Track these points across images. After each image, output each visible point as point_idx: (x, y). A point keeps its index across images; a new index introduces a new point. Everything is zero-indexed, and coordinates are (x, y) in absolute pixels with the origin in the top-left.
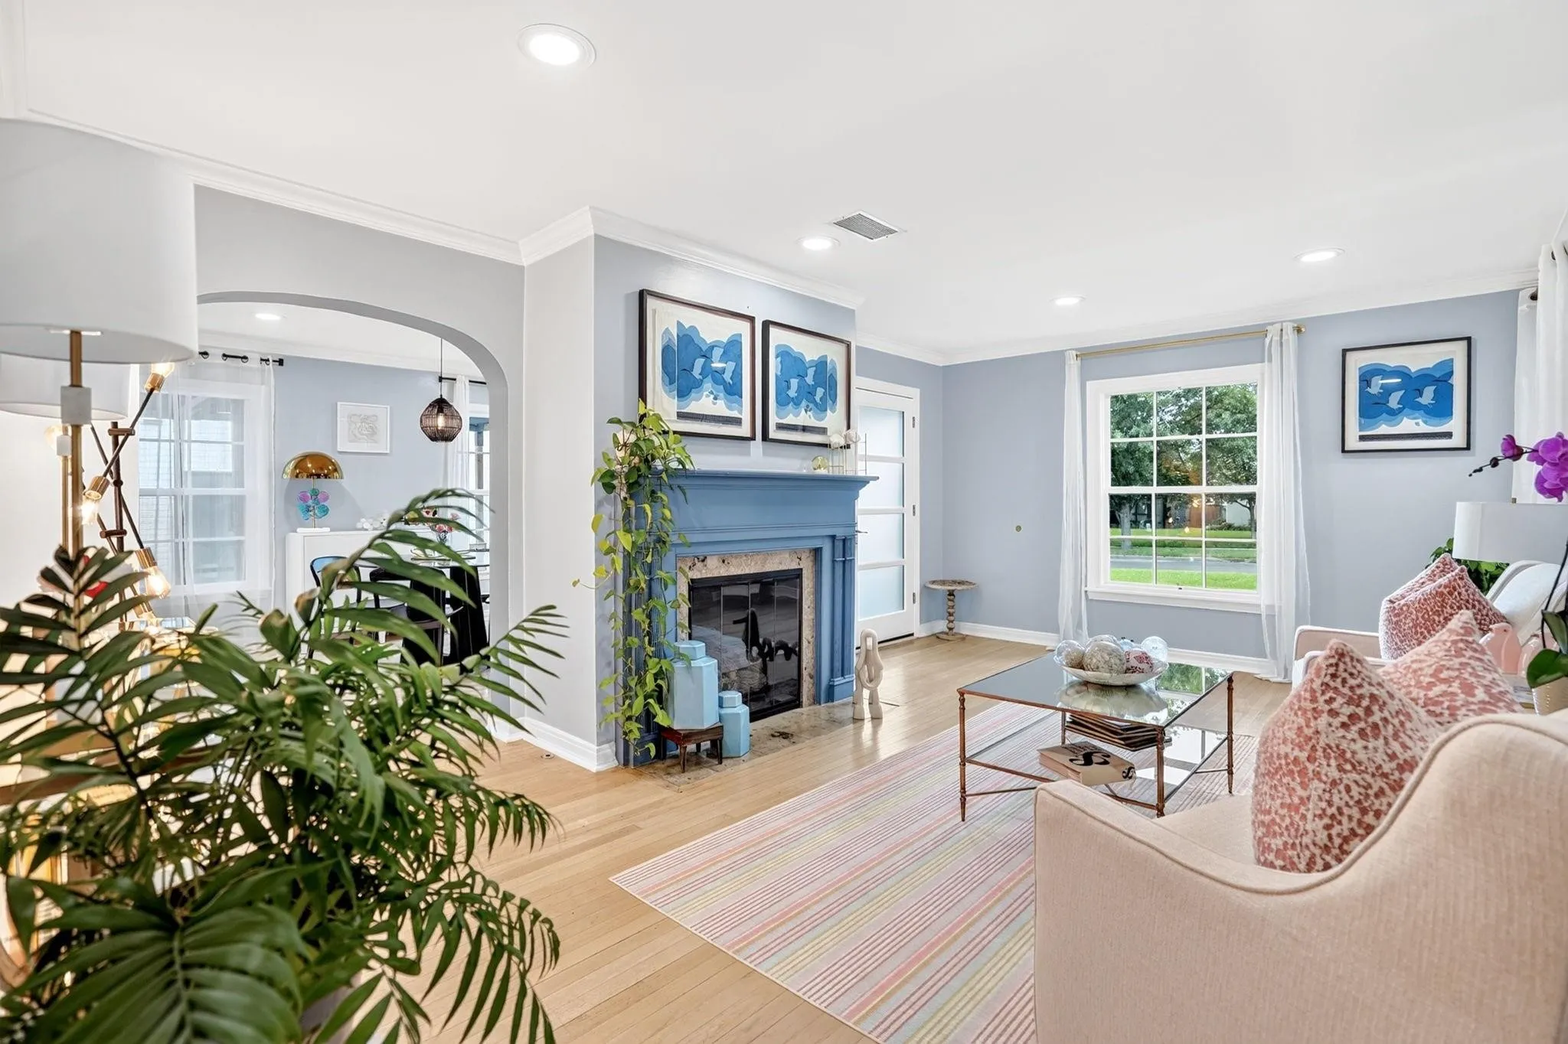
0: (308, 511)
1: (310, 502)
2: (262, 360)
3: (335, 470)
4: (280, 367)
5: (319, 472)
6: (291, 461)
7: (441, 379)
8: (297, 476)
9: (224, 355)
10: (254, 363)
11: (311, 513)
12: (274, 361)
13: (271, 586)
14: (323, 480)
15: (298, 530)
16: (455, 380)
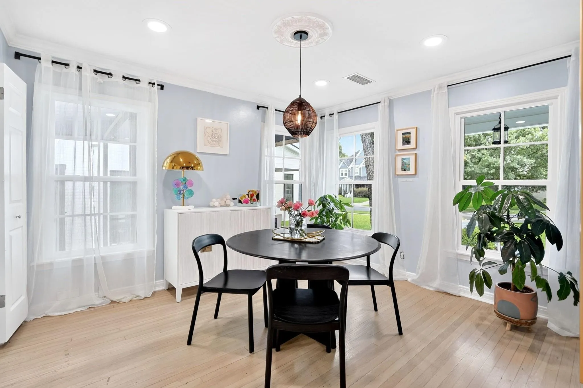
0: (180, 194)
1: (181, 187)
2: (150, 83)
3: (199, 164)
4: (162, 91)
5: (188, 165)
6: (169, 157)
7: (258, 107)
8: (173, 168)
9: (124, 77)
10: (144, 84)
11: (181, 196)
12: (158, 85)
13: (154, 247)
14: (190, 171)
15: (173, 207)
16: (267, 108)
